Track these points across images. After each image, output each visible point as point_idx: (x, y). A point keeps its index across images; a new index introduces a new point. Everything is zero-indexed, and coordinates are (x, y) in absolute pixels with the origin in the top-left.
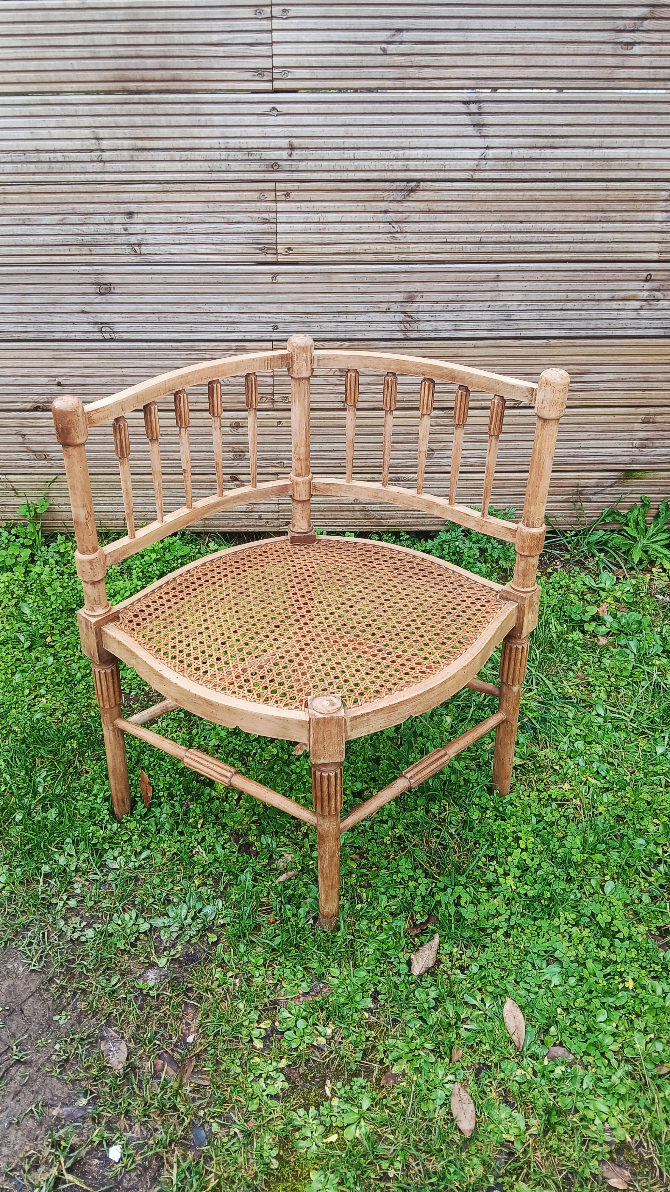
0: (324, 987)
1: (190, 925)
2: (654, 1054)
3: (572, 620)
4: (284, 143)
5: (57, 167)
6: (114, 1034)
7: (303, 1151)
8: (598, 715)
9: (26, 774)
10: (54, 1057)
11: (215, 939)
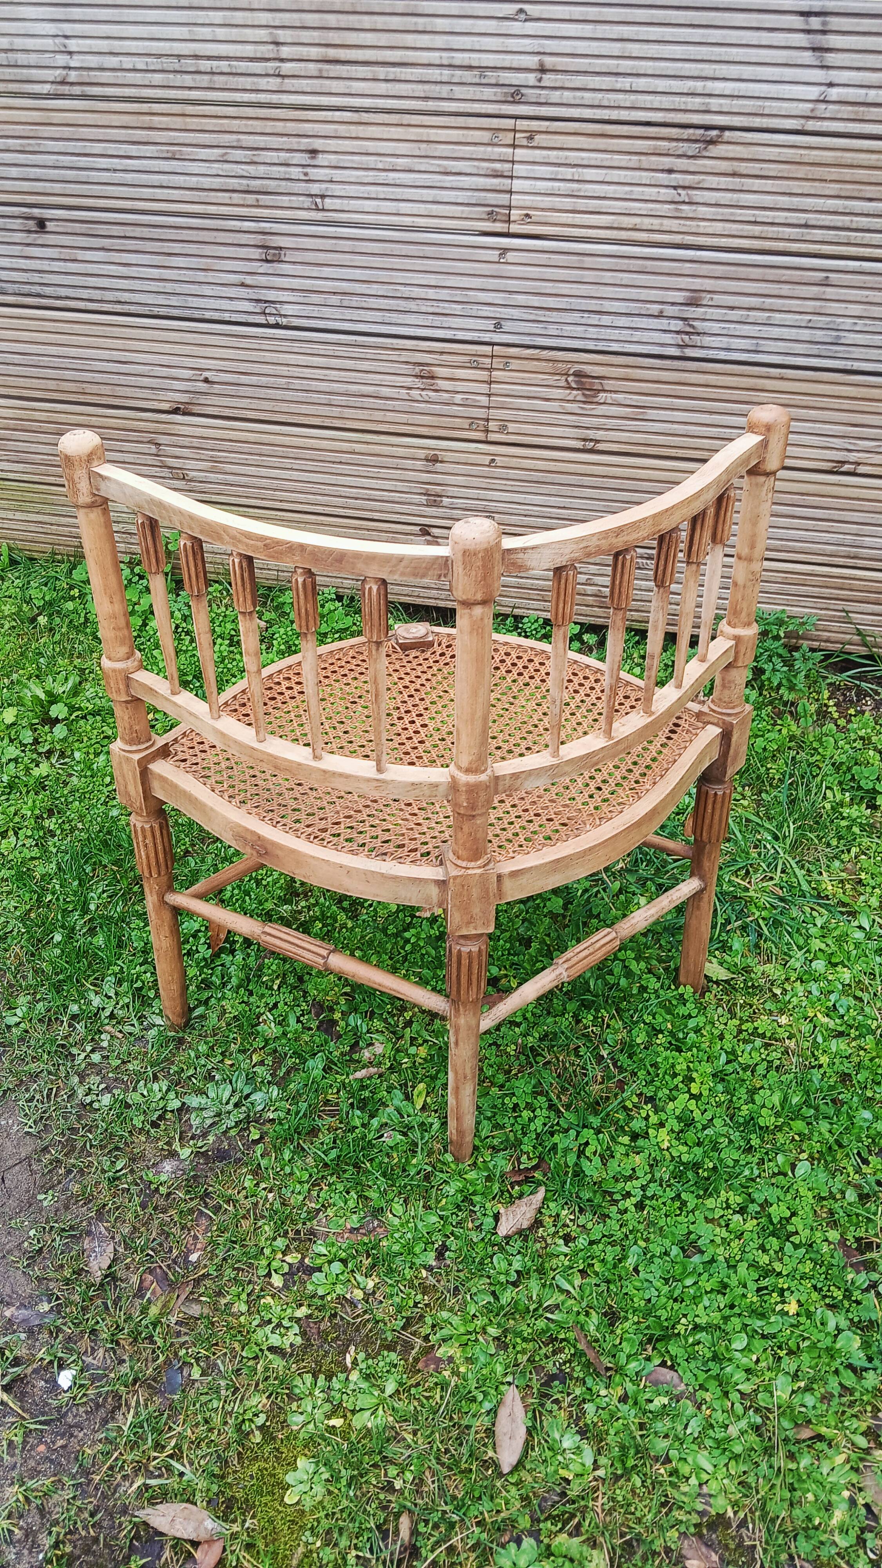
0: (378, 1226)
1: (229, 1113)
2: (798, 1409)
3: (860, 788)
4: (532, 61)
5: (220, 81)
6: (103, 1229)
7: (295, 1428)
8: (860, 927)
9: (80, 884)
10: (26, 1244)
11: (257, 1137)
